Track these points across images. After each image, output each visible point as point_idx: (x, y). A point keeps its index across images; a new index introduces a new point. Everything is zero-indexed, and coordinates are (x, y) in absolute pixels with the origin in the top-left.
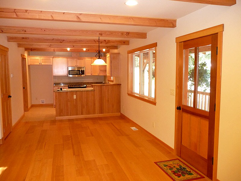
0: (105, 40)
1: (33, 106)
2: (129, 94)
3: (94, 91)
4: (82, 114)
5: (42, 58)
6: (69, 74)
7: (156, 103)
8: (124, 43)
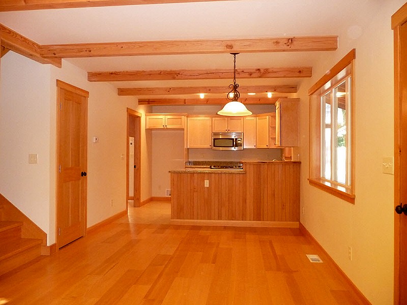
0: (259, 69)
1: (152, 200)
2: (312, 182)
3: (245, 173)
4: (220, 218)
5: (169, 117)
6: (214, 146)
7: (354, 199)
8: (300, 72)
